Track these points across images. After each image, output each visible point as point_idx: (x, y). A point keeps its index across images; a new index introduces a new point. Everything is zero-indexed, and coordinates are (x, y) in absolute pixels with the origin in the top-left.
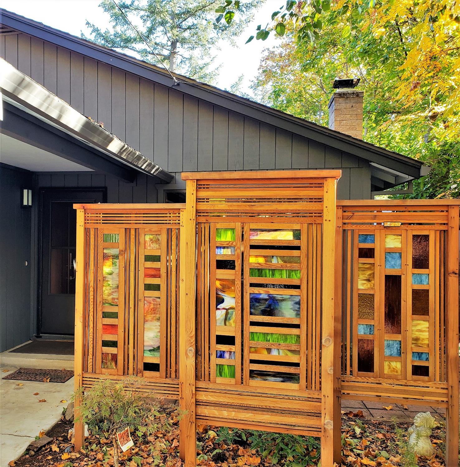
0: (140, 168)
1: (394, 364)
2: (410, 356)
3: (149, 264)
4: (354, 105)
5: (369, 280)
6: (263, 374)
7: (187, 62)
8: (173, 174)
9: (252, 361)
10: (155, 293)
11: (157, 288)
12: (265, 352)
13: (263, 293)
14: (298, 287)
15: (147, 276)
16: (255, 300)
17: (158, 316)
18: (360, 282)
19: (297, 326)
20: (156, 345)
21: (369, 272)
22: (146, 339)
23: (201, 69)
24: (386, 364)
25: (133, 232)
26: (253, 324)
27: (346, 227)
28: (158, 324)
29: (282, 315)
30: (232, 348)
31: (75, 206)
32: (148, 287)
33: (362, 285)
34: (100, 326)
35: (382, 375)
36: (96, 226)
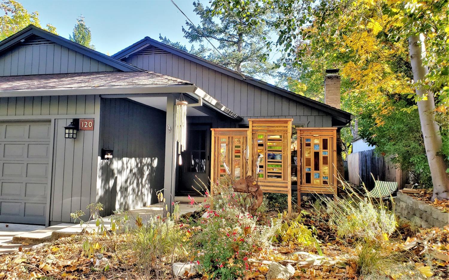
0: (230, 115)
1: (317, 181)
2: (322, 178)
3: (236, 149)
4: (335, 82)
5: (309, 153)
6: (271, 176)
7: (249, 45)
8: (243, 118)
9: (268, 173)
10: (238, 158)
11: (239, 156)
12: (272, 170)
13: (271, 153)
14: (281, 151)
15: (236, 153)
16: (269, 155)
17: (239, 166)
18: (306, 154)
19: (281, 162)
20: (239, 176)
21: (309, 151)
22: (235, 174)
23: (258, 51)
24: (315, 180)
25: (231, 138)
26: (268, 162)
27: (302, 136)
28: (239, 169)
29: (277, 159)
30: (263, 169)
31: (211, 129)
32: (236, 156)
33: (306, 155)
34: (219, 170)
35: (313, 184)
36: (218, 136)
